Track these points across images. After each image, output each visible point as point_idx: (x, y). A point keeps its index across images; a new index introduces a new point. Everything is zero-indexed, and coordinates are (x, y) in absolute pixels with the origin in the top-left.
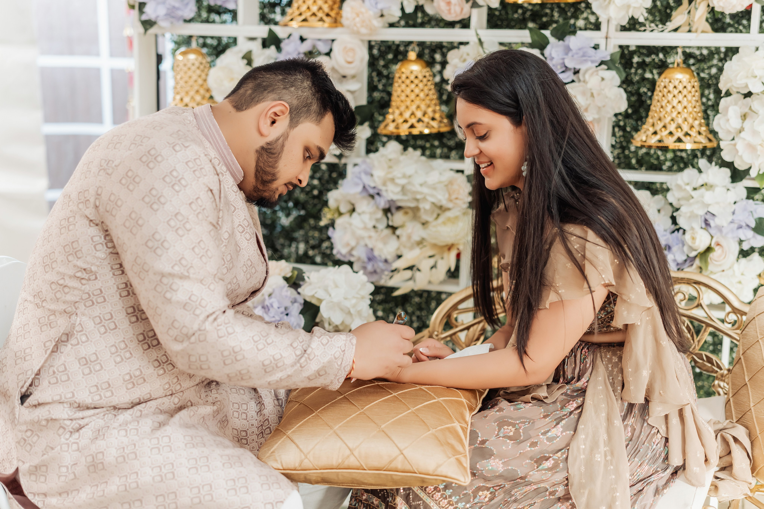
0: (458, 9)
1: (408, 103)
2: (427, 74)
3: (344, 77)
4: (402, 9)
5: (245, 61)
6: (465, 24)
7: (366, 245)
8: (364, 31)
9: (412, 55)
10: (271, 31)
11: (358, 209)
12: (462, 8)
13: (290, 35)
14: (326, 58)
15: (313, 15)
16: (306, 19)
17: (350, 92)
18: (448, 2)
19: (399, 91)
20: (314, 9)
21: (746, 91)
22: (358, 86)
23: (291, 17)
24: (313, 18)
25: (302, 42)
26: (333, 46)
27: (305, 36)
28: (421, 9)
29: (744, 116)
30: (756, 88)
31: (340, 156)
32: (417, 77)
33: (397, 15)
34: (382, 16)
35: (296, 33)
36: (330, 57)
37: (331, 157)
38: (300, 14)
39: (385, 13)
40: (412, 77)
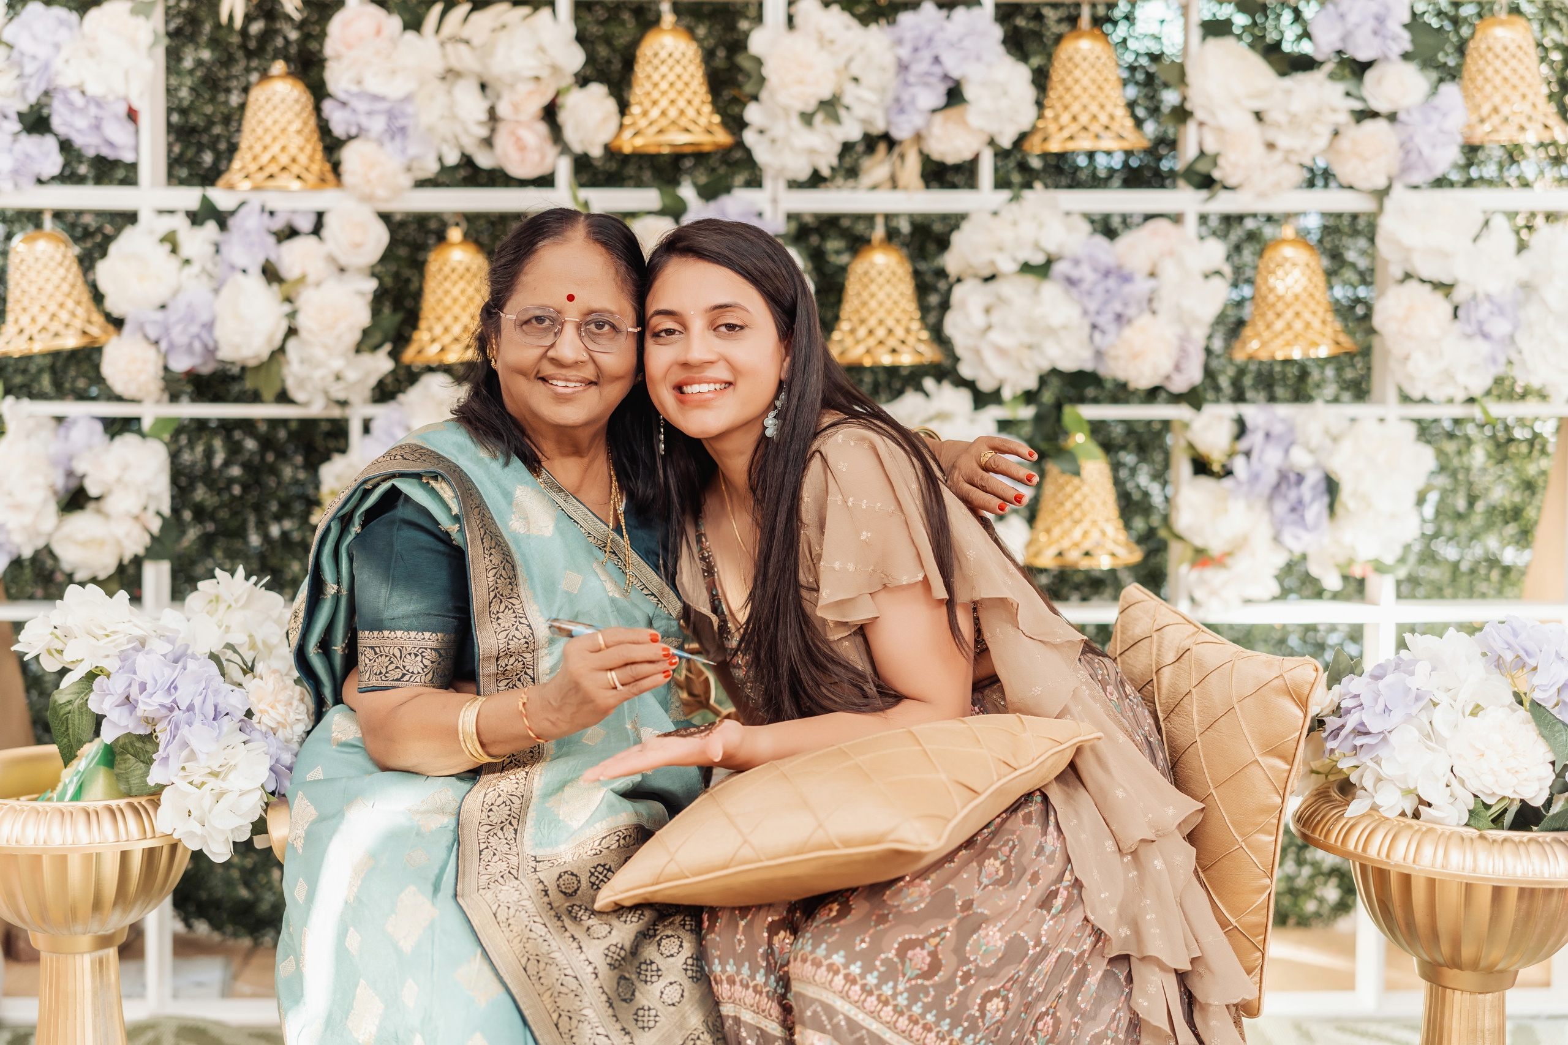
0: (536, 157)
1: (457, 310)
2: (474, 267)
3: (342, 270)
4: (440, 159)
5: (167, 247)
6: (546, 181)
8: (381, 192)
9: (455, 234)
10: (205, 200)
12: (543, 157)
13: (243, 204)
14: (312, 240)
15: (284, 169)
16: (271, 176)
17: (361, 294)
18: (522, 147)
19: (440, 292)
20: (284, 160)
21: (987, 273)
22: (372, 285)
23: (243, 174)
24: (285, 175)
25: (272, 213)
26: (328, 220)
27: (270, 206)
28: (467, 161)
29: (988, 311)
30: (1007, 265)
31: (343, 404)
32: (468, 270)
33: (431, 168)
34: (409, 169)
35: (256, 200)
36: (320, 238)
37: (326, 407)
38: (261, 169)
39: (415, 165)
40: (461, 269)
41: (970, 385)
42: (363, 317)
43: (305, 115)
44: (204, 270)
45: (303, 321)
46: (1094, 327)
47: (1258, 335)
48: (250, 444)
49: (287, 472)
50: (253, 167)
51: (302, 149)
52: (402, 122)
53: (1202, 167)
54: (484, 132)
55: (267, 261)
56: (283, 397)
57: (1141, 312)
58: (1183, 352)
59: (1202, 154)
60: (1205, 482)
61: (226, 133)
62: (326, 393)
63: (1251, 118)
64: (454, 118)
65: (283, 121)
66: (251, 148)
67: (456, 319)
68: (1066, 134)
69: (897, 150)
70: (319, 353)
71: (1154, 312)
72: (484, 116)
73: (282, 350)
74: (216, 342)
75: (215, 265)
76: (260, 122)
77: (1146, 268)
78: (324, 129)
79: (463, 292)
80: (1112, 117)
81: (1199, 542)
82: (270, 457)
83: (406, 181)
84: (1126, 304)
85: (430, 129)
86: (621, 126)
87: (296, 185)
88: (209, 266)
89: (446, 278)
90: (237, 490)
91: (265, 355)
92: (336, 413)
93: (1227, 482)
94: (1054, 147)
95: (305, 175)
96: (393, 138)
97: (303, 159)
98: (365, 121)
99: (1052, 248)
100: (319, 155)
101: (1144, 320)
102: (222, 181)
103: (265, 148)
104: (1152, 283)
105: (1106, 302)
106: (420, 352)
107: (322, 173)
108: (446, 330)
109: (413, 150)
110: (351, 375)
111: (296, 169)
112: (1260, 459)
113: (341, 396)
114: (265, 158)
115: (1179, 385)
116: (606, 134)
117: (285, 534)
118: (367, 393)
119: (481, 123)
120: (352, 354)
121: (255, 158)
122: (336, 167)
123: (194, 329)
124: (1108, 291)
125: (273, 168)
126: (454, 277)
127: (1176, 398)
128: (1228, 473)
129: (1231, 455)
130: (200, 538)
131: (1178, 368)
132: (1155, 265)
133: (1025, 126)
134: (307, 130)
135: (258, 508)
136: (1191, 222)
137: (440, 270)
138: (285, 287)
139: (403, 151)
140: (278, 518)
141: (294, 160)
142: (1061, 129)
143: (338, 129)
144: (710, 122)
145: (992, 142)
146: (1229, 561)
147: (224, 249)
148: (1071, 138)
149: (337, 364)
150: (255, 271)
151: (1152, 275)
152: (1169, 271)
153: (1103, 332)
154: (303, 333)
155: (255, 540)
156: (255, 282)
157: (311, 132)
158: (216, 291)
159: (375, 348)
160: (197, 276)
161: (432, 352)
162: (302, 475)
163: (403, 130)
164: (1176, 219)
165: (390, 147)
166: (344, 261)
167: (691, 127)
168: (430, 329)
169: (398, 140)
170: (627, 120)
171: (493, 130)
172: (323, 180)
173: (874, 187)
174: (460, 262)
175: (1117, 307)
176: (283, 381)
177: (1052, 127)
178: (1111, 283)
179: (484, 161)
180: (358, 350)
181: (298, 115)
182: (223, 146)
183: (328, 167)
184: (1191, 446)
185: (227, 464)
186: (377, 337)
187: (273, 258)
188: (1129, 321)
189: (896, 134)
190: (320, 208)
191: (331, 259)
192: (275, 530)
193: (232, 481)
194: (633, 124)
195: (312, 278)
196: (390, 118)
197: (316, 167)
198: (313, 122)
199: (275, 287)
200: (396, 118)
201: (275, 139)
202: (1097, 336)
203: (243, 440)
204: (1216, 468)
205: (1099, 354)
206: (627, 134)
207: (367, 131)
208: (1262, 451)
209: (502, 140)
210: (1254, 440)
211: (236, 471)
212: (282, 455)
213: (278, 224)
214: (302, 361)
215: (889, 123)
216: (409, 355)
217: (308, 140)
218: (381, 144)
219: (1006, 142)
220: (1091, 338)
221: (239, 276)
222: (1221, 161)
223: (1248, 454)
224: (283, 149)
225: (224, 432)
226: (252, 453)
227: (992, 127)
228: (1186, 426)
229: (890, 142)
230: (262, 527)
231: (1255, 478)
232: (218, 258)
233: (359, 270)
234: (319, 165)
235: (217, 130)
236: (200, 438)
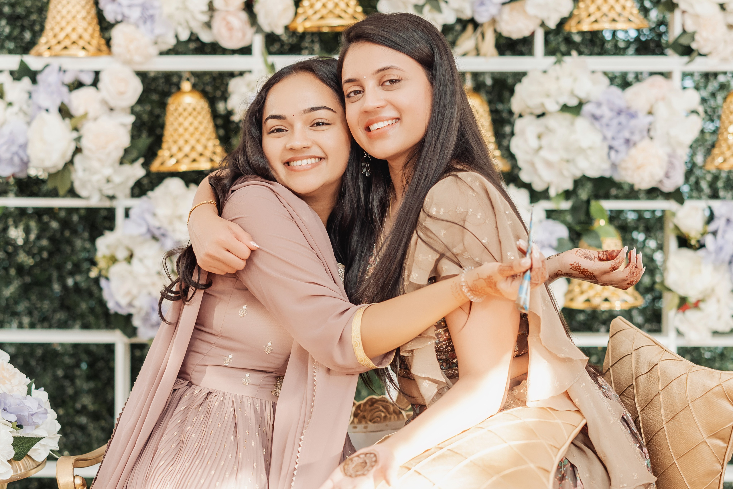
0: (240, 35)
1: (187, 136)
2: (199, 108)
3: (112, 109)
4: (177, 36)
6: (246, 51)
7: (150, 294)
8: (137, 58)
9: (186, 86)
10: (22, 63)
11: (138, 253)
12: (244, 35)
13: (47, 66)
14: (92, 89)
15: (74, 43)
16: (66, 48)
17: (124, 125)
18: (230, 29)
19: (176, 124)
20: (74, 37)
21: (539, 112)
22: (131, 119)
23: (47, 47)
24: (74, 47)
25: (65, 71)
26: (102, 76)
27: (64, 67)
28: (194, 38)
29: (539, 137)
30: (552, 107)
31: (112, 198)
32: (194, 109)
33: (172, 42)
34: (156, 43)
35: (55, 63)
36: (97, 88)
37: (101, 200)
38: (59, 43)
39: (160, 40)
40: (190, 109)
41: (528, 186)
42: (125, 141)
43: (88, 7)
44: (21, 110)
45: (85, 143)
46: (611, 148)
47: (722, 153)
48: (54, 225)
49: (78, 243)
50: (53, 42)
51: (86, 30)
52: (151, 12)
53: (684, 41)
54: (205, 18)
55: (62, 103)
56: (72, 193)
57: (643, 138)
58: (671, 164)
59: (684, 32)
60: (686, 252)
61: (39, 19)
62: (100, 191)
63: (718, 8)
64: (186, 9)
65: (74, 12)
66: (52, 29)
67: (186, 142)
68: (593, 18)
69: (479, 30)
70: (96, 164)
71: (651, 138)
72: (205, 8)
73: (71, 162)
74: (28, 157)
75: (29, 106)
76: (59, 12)
77: (647, 108)
78: (100, 16)
79: (191, 124)
80: (624, 8)
81: (682, 293)
82: (67, 233)
83: (154, 50)
84: (632, 133)
85: (170, 17)
86: (296, 14)
87: (82, 53)
88: (25, 107)
89: (180, 115)
90: (45, 255)
91: (61, 166)
92: (107, 204)
93: (701, 253)
94: (585, 27)
95: (87, 47)
96: (145, 22)
97: (87, 36)
98: (127, 12)
99: (582, 95)
100: (97, 34)
101: (645, 143)
102: (34, 51)
103: (62, 29)
104: (650, 118)
105: (619, 131)
106: (162, 164)
107: (99, 45)
108: (180, 149)
109: (159, 30)
110: (117, 179)
111: (82, 43)
112: (723, 237)
113: (110, 193)
114: (61, 36)
115: (668, 187)
116: (286, 19)
117: (76, 284)
118: (128, 191)
119: (203, 12)
120: (117, 165)
121: (55, 36)
122: (108, 42)
123: (14, 149)
124: (620, 124)
125: (67, 43)
126: (185, 114)
127: (668, 196)
128: (702, 246)
129: (703, 234)
130: (20, 287)
131: (667, 176)
132: (652, 107)
133: (566, 14)
134: (89, 17)
135: (59, 267)
136: (677, 76)
137: (176, 109)
138: (74, 120)
139: (152, 31)
140: (72, 274)
141: (80, 37)
142: (589, 15)
143: (109, 17)
144: (355, 11)
145: (543, 24)
146: (701, 305)
147: (34, 96)
148: (596, 21)
149: (108, 172)
150: (54, 110)
151: (650, 113)
152: (661, 110)
153: (617, 151)
154: (85, 151)
155: (56, 287)
156: (55, 117)
157: (92, 18)
158: (29, 123)
159: (133, 161)
160: (17, 114)
161: (170, 164)
162: (88, 245)
163: (152, 17)
164: (666, 75)
165: (143, 29)
166: (112, 104)
167: (343, 14)
168: (169, 149)
169: (148, 24)
170: (300, 10)
171: (211, 17)
172: (99, 50)
173: (465, 55)
174: (189, 104)
175: (626, 134)
176: (72, 183)
177: (584, 14)
178: (623, 119)
179: (206, 37)
180: (121, 163)
181: (83, 7)
182: (37, 28)
183: (103, 42)
184: (677, 228)
185: (39, 238)
186: (134, 154)
187: (66, 102)
188: (635, 144)
189: (479, 19)
190: (97, 68)
191: (104, 102)
192: (70, 282)
193: (41, 249)
194: (304, 12)
195: (91, 115)
196: (143, 9)
197: (95, 42)
198: (93, 11)
199: (67, 121)
200: (147, 9)
201: (68, 23)
202: (613, 153)
203: (49, 221)
204: (693, 242)
205: (614, 166)
206: (300, 20)
207: (128, 17)
208: (725, 232)
209: (217, 23)
210: (718, 224)
211: (44, 242)
212: (75, 232)
213: (69, 78)
214: (85, 170)
215: (473, 11)
216: (156, 166)
217: (90, 24)
218: (137, 26)
219: (552, 25)
220: (609, 155)
221: (44, 114)
222: (697, 37)
223: (714, 233)
224: (74, 29)
225: (37, 217)
226: (55, 231)
227: (543, 15)
228: (674, 214)
229: (476, 25)
230: (62, 280)
231: (720, 249)
232: (30, 102)
233: (123, 110)
234: (97, 40)
235: (34, 17)
236: (21, 221)
